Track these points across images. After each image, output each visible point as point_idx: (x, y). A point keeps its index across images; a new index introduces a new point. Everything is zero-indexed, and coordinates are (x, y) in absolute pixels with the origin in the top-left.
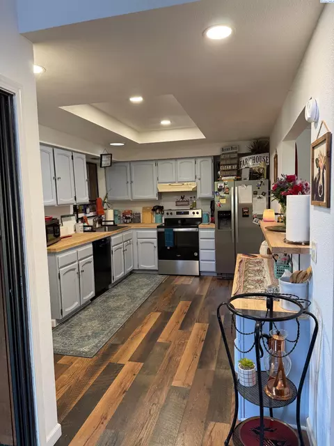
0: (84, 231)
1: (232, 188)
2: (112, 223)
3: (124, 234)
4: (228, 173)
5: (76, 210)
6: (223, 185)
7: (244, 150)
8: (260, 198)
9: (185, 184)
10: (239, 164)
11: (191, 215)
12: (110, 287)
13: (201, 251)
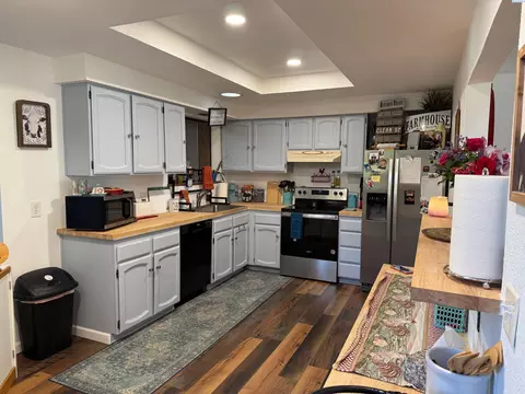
0: (180, 210)
1: (391, 161)
2: (224, 201)
3: (235, 217)
4: (387, 138)
5: (172, 181)
6: (377, 155)
7: (415, 106)
8: (433, 176)
9: (325, 152)
10: (404, 127)
11: (331, 197)
12: (209, 287)
13: (340, 248)
